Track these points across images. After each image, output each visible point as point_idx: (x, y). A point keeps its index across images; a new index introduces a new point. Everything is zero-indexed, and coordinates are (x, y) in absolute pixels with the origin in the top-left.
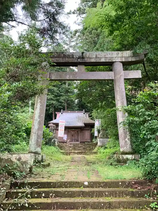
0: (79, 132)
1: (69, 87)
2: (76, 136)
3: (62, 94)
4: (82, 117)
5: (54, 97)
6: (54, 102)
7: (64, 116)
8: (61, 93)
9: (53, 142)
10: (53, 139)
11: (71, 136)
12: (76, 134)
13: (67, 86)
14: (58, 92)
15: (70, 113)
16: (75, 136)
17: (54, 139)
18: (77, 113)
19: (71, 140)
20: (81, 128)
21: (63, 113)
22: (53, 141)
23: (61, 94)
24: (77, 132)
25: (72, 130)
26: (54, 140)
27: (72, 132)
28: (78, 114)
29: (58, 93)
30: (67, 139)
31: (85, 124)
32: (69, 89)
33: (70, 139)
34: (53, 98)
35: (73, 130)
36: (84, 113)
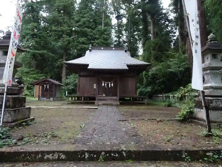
7: (94, 54)
8: (95, 35)
15: (103, 50)
18: (114, 51)
21: (92, 50)
28: (116, 52)
29: (92, 36)
30: (98, 91)
36: (126, 51)
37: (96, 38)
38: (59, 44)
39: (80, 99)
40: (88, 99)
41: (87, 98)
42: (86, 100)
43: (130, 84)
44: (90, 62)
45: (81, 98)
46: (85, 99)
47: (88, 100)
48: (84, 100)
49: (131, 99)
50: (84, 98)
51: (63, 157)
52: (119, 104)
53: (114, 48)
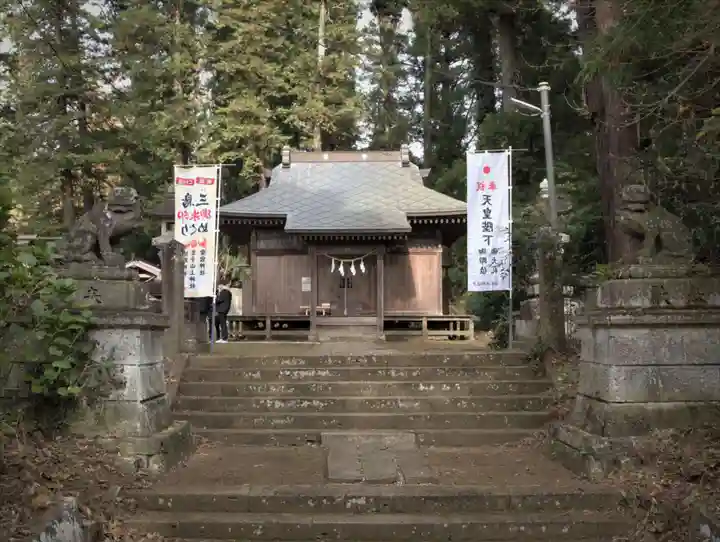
2: (364, 286)
15: (328, 161)
18: (365, 165)
19: (333, 307)
20: (394, 242)
21: (291, 166)
25: (338, 250)
30: (316, 301)
31: (411, 218)
33: (332, 302)
36: (405, 164)
39: (261, 325)
40: (285, 325)
41: (281, 323)
42: (280, 328)
44: (288, 209)
45: (264, 322)
46: (277, 325)
47: (285, 329)
48: (273, 328)
49: (425, 323)
50: (273, 323)
51: (302, 362)
52: (383, 337)
53: (364, 156)
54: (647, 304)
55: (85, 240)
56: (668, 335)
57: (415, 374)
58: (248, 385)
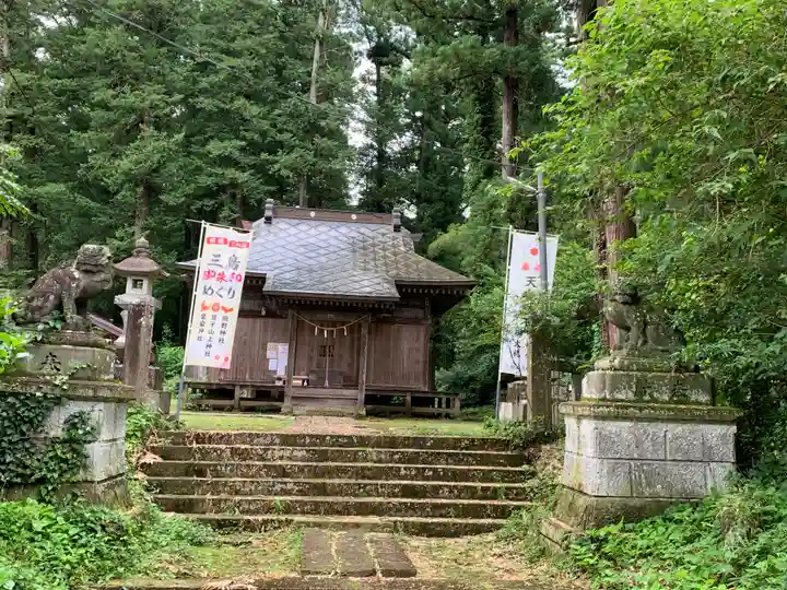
0: (364, 331)
1: (324, 106)
2: (346, 356)
3: (286, 136)
4: (384, 249)
5: (242, 149)
6: (242, 177)
7: (283, 235)
8: (281, 131)
9: (54, 441)
10: (58, 401)
11: (315, 354)
12: (348, 339)
13: (313, 100)
14: (265, 125)
15: (315, 219)
16: (341, 356)
17: (73, 408)
18: (354, 226)
19: (312, 377)
20: (381, 311)
21: (274, 221)
22: (55, 425)
23: (279, 137)
24: (351, 330)
25: (320, 316)
26: (72, 424)
27: (321, 332)
28: (362, 230)
29: (263, 134)
30: (292, 369)
31: (400, 286)
32: (324, 116)
33: (310, 372)
34: (237, 154)
35: (331, 316)
36: (397, 229)
37: (281, 145)
38: (125, 164)
43: (405, 346)
44: (268, 268)
49: (409, 398)
51: (277, 440)
52: (364, 412)
53: (354, 217)
54: (631, 396)
55: (47, 300)
56: (651, 428)
57: (396, 457)
58: (216, 465)
